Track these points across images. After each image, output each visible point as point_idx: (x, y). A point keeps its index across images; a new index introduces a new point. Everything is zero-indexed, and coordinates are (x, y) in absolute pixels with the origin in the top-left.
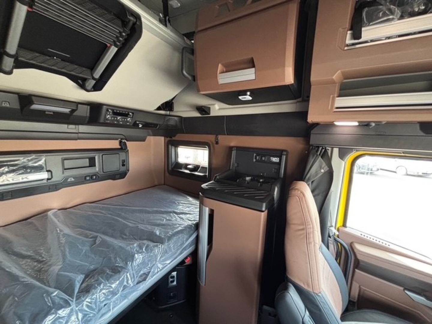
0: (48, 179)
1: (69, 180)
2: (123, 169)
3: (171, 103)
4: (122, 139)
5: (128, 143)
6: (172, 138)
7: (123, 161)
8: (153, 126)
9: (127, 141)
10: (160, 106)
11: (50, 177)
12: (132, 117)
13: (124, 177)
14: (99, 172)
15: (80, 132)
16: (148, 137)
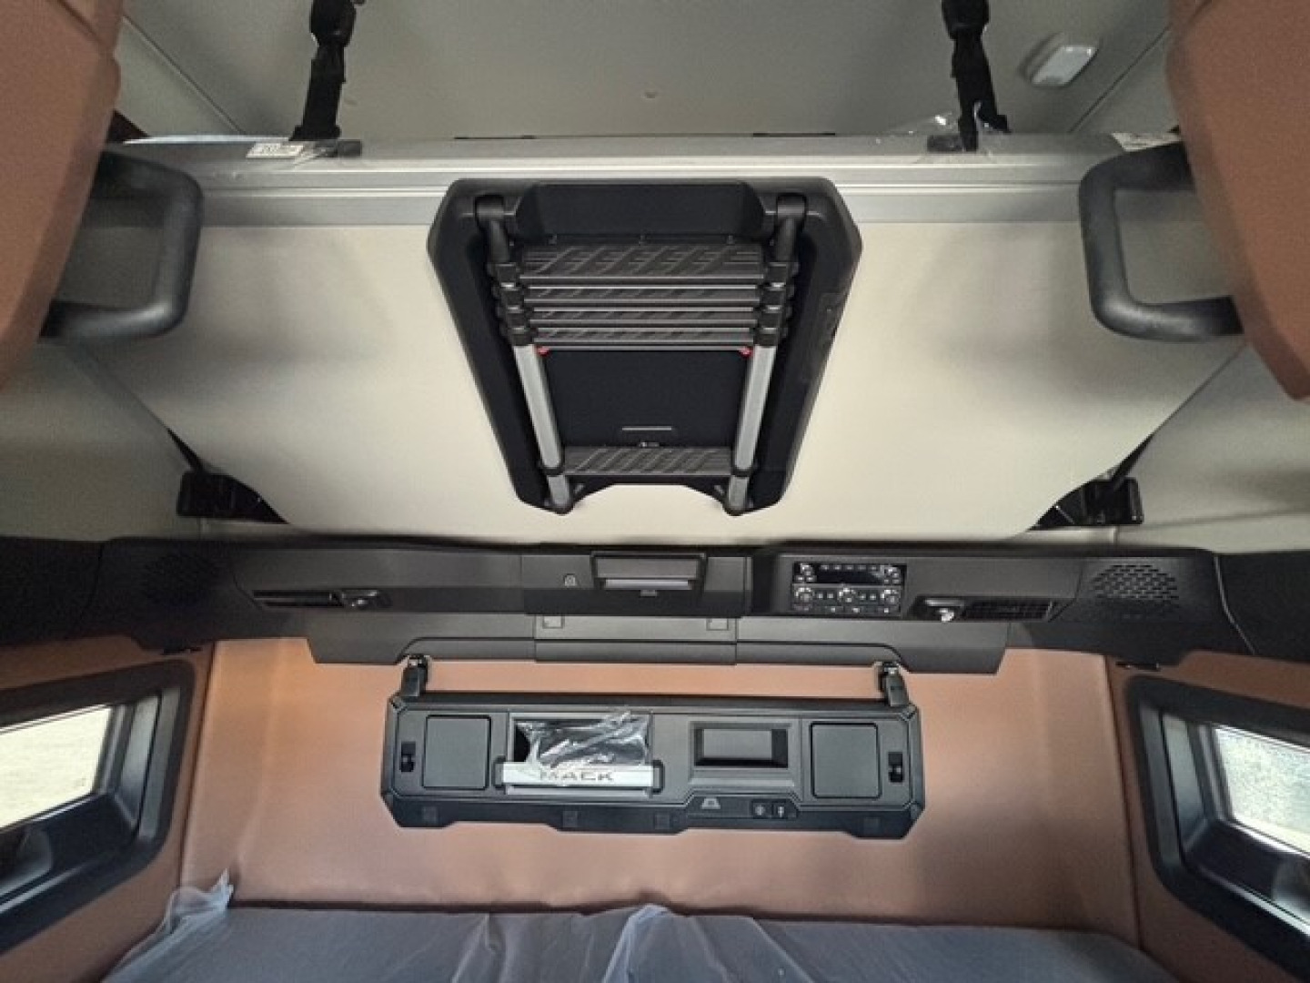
0: (656, 791)
1: (705, 805)
2: (896, 794)
3: (1117, 486)
4: (888, 663)
5: (910, 679)
6: (1155, 669)
7: (896, 760)
8: (1014, 610)
9: (911, 670)
10: (1053, 510)
11: (658, 786)
12: (903, 584)
13: (901, 834)
14: (798, 793)
15: (740, 638)
16: (1009, 652)
